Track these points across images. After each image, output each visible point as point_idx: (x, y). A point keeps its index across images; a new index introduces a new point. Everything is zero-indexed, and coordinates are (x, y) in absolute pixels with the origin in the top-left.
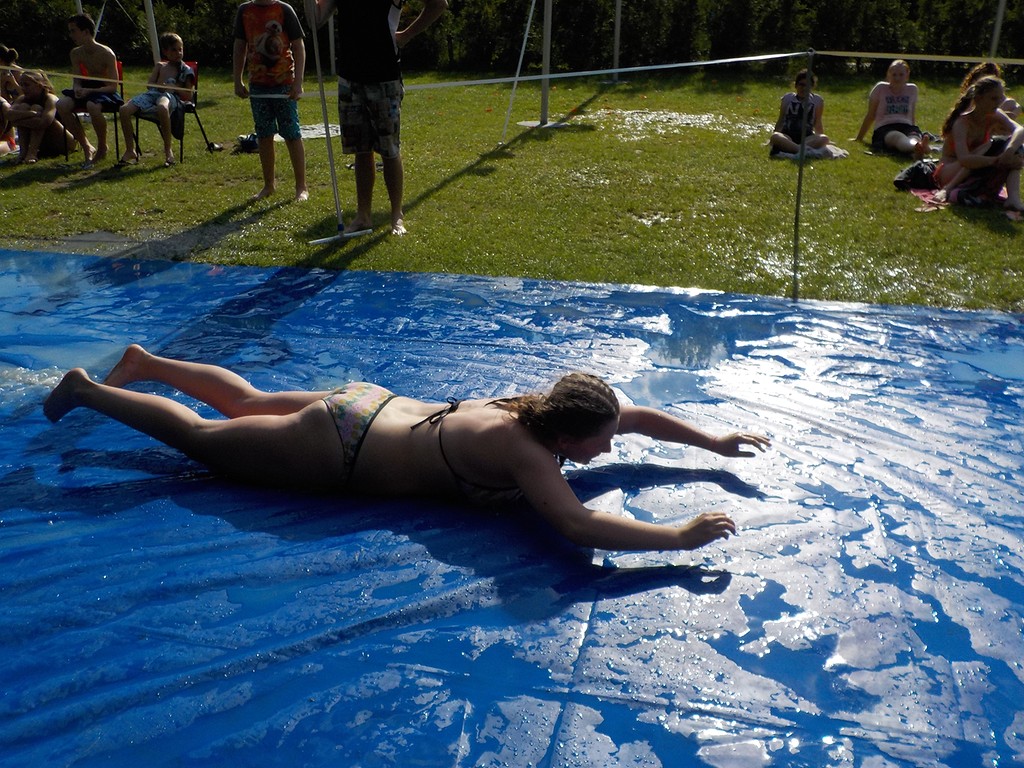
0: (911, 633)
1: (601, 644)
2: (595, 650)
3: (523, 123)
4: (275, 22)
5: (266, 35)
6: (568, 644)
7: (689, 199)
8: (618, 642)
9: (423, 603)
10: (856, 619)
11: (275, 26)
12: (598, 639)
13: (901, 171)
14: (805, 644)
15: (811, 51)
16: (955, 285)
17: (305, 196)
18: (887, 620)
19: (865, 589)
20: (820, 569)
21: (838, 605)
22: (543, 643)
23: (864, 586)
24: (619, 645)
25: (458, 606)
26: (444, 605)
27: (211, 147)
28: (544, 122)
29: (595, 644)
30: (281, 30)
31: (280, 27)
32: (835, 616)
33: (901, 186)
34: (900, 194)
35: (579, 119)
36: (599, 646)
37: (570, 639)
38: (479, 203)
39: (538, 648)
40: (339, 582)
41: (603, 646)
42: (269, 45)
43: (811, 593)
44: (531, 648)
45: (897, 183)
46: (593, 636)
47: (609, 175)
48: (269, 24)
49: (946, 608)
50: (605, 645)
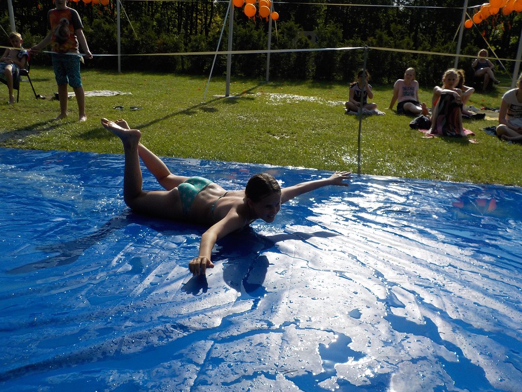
0: (443, 372)
1: (209, 383)
2: (204, 388)
3: (216, 95)
4: (65, 19)
5: (60, 26)
6: (183, 383)
7: (301, 128)
8: (222, 381)
9: (76, 352)
10: (402, 361)
11: (65, 21)
12: (208, 379)
13: (413, 121)
14: (366, 381)
15: (366, 47)
16: (447, 170)
17: (84, 119)
18: (425, 362)
19: (408, 340)
20: (376, 326)
21: (389, 351)
22: (163, 383)
23: (407, 337)
24: (224, 384)
25: (104, 353)
26: (92, 353)
27: (38, 97)
28: (227, 95)
29: (205, 383)
30: (69, 24)
31: (68, 22)
32: (387, 360)
33: (413, 127)
34: (413, 130)
35: (247, 95)
36: (207, 385)
37: (186, 379)
38: (184, 126)
39: (159, 386)
40: (15, 337)
41: (210, 385)
42: (61, 31)
43: (370, 343)
44: (152, 387)
45: (411, 125)
46: (204, 376)
47: (259, 117)
48: (62, 20)
49: (465, 352)
50: (212, 383)
